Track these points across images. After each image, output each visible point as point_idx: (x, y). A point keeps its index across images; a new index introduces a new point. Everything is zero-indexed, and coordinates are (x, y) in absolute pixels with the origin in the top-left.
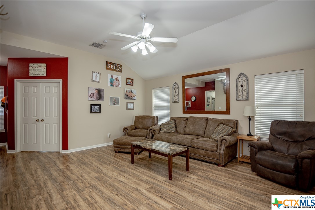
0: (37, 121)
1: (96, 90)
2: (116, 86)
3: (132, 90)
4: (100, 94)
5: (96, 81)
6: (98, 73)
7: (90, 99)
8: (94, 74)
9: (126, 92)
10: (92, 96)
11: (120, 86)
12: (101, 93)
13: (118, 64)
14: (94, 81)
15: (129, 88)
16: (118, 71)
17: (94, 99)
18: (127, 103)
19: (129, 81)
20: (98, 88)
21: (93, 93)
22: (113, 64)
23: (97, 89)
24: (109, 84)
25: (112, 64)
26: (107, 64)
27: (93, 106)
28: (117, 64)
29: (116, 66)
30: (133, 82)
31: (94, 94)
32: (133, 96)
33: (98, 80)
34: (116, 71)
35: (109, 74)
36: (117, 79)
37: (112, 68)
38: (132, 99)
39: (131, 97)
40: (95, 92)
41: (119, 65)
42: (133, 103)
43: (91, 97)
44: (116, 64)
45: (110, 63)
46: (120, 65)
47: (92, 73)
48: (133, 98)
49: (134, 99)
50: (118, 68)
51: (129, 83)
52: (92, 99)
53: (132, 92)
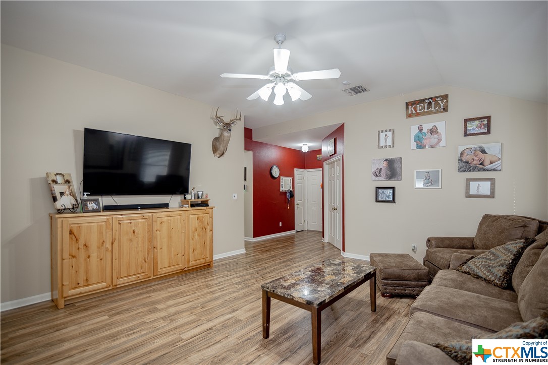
1: (385, 162)
2: (432, 147)
3: (484, 146)
4: (392, 169)
5: (386, 146)
6: (390, 130)
7: (374, 178)
8: (382, 135)
9: (462, 154)
10: (377, 173)
11: (442, 144)
12: (396, 166)
13: (436, 97)
14: (382, 147)
15: (474, 142)
16: (437, 112)
17: (381, 178)
18: (468, 181)
20: (389, 157)
21: (379, 168)
22: (422, 101)
23: (386, 160)
24: (414, 145)
25: (419, 103)
26: (407, 108)
27: (380, 191)
28: (431, 98)
29: (430, 104)
30: (488, 126)
31: (381, 169)
32: (487, 162)
33: (389, 143)
34: (431, 113)
35: (413, 127)
36: (433, 131)
37: (420, 110)
38: (484, 170)
39: (482, 164)
40: (384, 165)
41: (438, 97)
42: (492, 180)
43: (376, 175)
44: (429, 99)
45: (414, 103)
46: (441, 97)
47: (379, 134)
48: (488, 167)
49: (494, 170)
50: (437, 104)
51: (473, 129)
52: (377, 179)
53: (483, 151)
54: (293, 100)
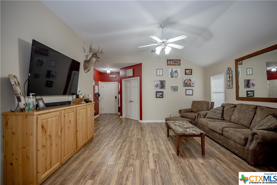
0: (130, 101)
1: (160, 82)
2: (176, 77)
3: (191, 78)
5: (160, 75)
6: (161, 69)
7: (155, 88)
8: (158, 71)
9: (185, 80)
10: (157, 86)
11: (179, 77)
12: (164, 83)
13: (177, 60)
14: (158, 75)
15: (188, 77)
16: (177, 65)
17: (158, 88)
18: (186, 90)
19: (187, 71)
21: (157, 84)
22: (173, 60)
23: (160, 81)
24: (170, 76)
25: (171, 61)
26: (168, 62)
27: (157, 93)
28: (176, 60)
29: (175, 62)
30: (191, 72)
31: (158, 84)
32: (191, 84)
33: (161, 74)
34: (175, 65)
35: (170, 69)
36: (176, 72)
37: (172, 63)
38: (191, 86)
39: (190, 84)
40: (159, 83)
41: (178, 60)
42: (192, 90)
43: (156, 87)
44: (175, 60)
45: (170, 60)
46: (179, 60)
47: (157, 70)
48: (192, 85)
49: (193, 86)
50: (177, 62)
51: (188, 73)
52: (156, 88)
53: (190, 80)
54: (166, 54)
